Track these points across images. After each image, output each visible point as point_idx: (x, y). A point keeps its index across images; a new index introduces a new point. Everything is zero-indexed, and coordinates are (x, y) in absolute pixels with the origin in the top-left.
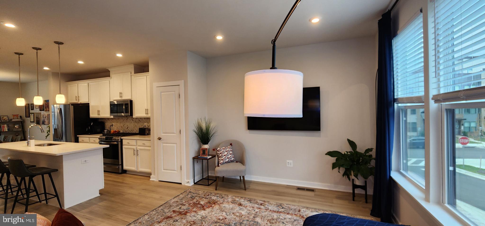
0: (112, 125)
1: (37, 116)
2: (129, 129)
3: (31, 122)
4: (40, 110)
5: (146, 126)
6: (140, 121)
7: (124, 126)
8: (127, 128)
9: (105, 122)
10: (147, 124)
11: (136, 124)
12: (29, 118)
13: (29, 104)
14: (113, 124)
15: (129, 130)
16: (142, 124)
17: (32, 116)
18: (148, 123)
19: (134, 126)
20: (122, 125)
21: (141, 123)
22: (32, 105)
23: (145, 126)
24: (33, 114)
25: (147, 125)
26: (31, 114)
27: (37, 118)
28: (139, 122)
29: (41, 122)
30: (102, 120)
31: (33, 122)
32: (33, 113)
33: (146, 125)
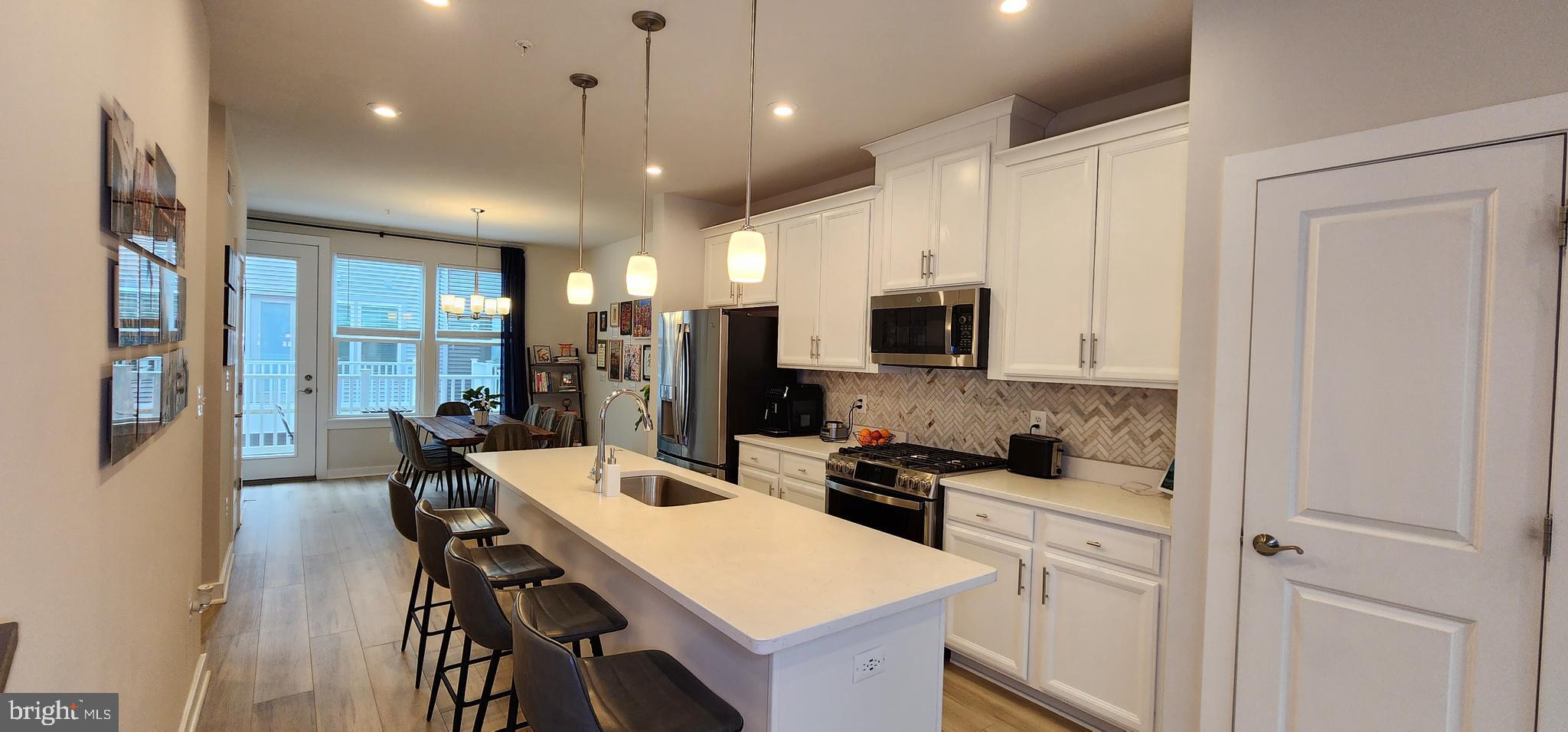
0: (859, 404)
1: (613, 352)
2: (938, 429)
3: (599, 368)
4: (622, 333)
5: (1043, 424)
6: (1002, 396)
7: (914, 414)
8: (930, 424)
9: (829, 389)
10: (1051, 416)
11: (980, 410)
12: (594, 356)
13: (596, 313)
14: (861, 401)
15: (941, 434)
16: (1015, 412)
17: (601, 349)
18: (1055, 413)
19: (969, 418)
20: (904, 407)
21: (1010, 407)
22: (604, 316)
23: (1037, 426)
24: (604, 345)
25: (1050, 423)
26: (599, 345)
27: (613, 355)
28: (998, 404)
29: (622, 371)
30: (816, 381)
31: (603, 369)
32: (605, 342)
33: (1038, 419)
